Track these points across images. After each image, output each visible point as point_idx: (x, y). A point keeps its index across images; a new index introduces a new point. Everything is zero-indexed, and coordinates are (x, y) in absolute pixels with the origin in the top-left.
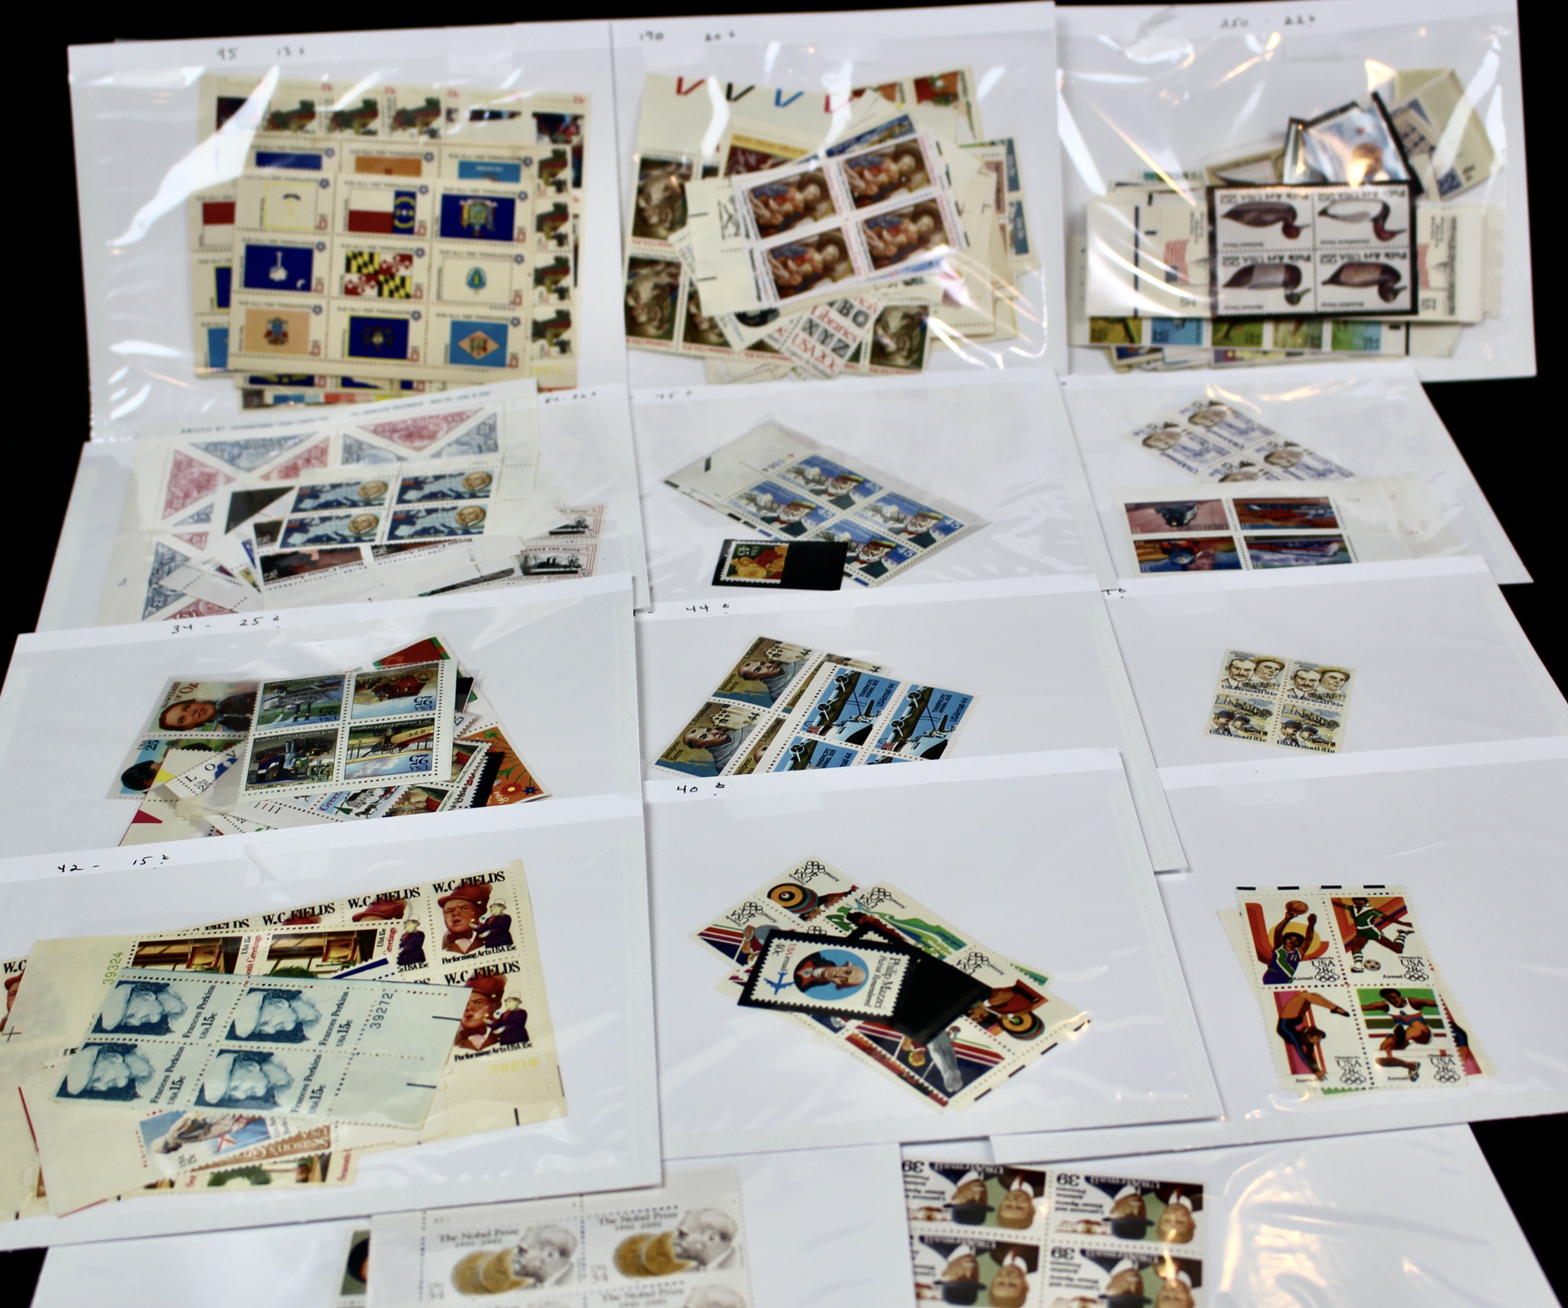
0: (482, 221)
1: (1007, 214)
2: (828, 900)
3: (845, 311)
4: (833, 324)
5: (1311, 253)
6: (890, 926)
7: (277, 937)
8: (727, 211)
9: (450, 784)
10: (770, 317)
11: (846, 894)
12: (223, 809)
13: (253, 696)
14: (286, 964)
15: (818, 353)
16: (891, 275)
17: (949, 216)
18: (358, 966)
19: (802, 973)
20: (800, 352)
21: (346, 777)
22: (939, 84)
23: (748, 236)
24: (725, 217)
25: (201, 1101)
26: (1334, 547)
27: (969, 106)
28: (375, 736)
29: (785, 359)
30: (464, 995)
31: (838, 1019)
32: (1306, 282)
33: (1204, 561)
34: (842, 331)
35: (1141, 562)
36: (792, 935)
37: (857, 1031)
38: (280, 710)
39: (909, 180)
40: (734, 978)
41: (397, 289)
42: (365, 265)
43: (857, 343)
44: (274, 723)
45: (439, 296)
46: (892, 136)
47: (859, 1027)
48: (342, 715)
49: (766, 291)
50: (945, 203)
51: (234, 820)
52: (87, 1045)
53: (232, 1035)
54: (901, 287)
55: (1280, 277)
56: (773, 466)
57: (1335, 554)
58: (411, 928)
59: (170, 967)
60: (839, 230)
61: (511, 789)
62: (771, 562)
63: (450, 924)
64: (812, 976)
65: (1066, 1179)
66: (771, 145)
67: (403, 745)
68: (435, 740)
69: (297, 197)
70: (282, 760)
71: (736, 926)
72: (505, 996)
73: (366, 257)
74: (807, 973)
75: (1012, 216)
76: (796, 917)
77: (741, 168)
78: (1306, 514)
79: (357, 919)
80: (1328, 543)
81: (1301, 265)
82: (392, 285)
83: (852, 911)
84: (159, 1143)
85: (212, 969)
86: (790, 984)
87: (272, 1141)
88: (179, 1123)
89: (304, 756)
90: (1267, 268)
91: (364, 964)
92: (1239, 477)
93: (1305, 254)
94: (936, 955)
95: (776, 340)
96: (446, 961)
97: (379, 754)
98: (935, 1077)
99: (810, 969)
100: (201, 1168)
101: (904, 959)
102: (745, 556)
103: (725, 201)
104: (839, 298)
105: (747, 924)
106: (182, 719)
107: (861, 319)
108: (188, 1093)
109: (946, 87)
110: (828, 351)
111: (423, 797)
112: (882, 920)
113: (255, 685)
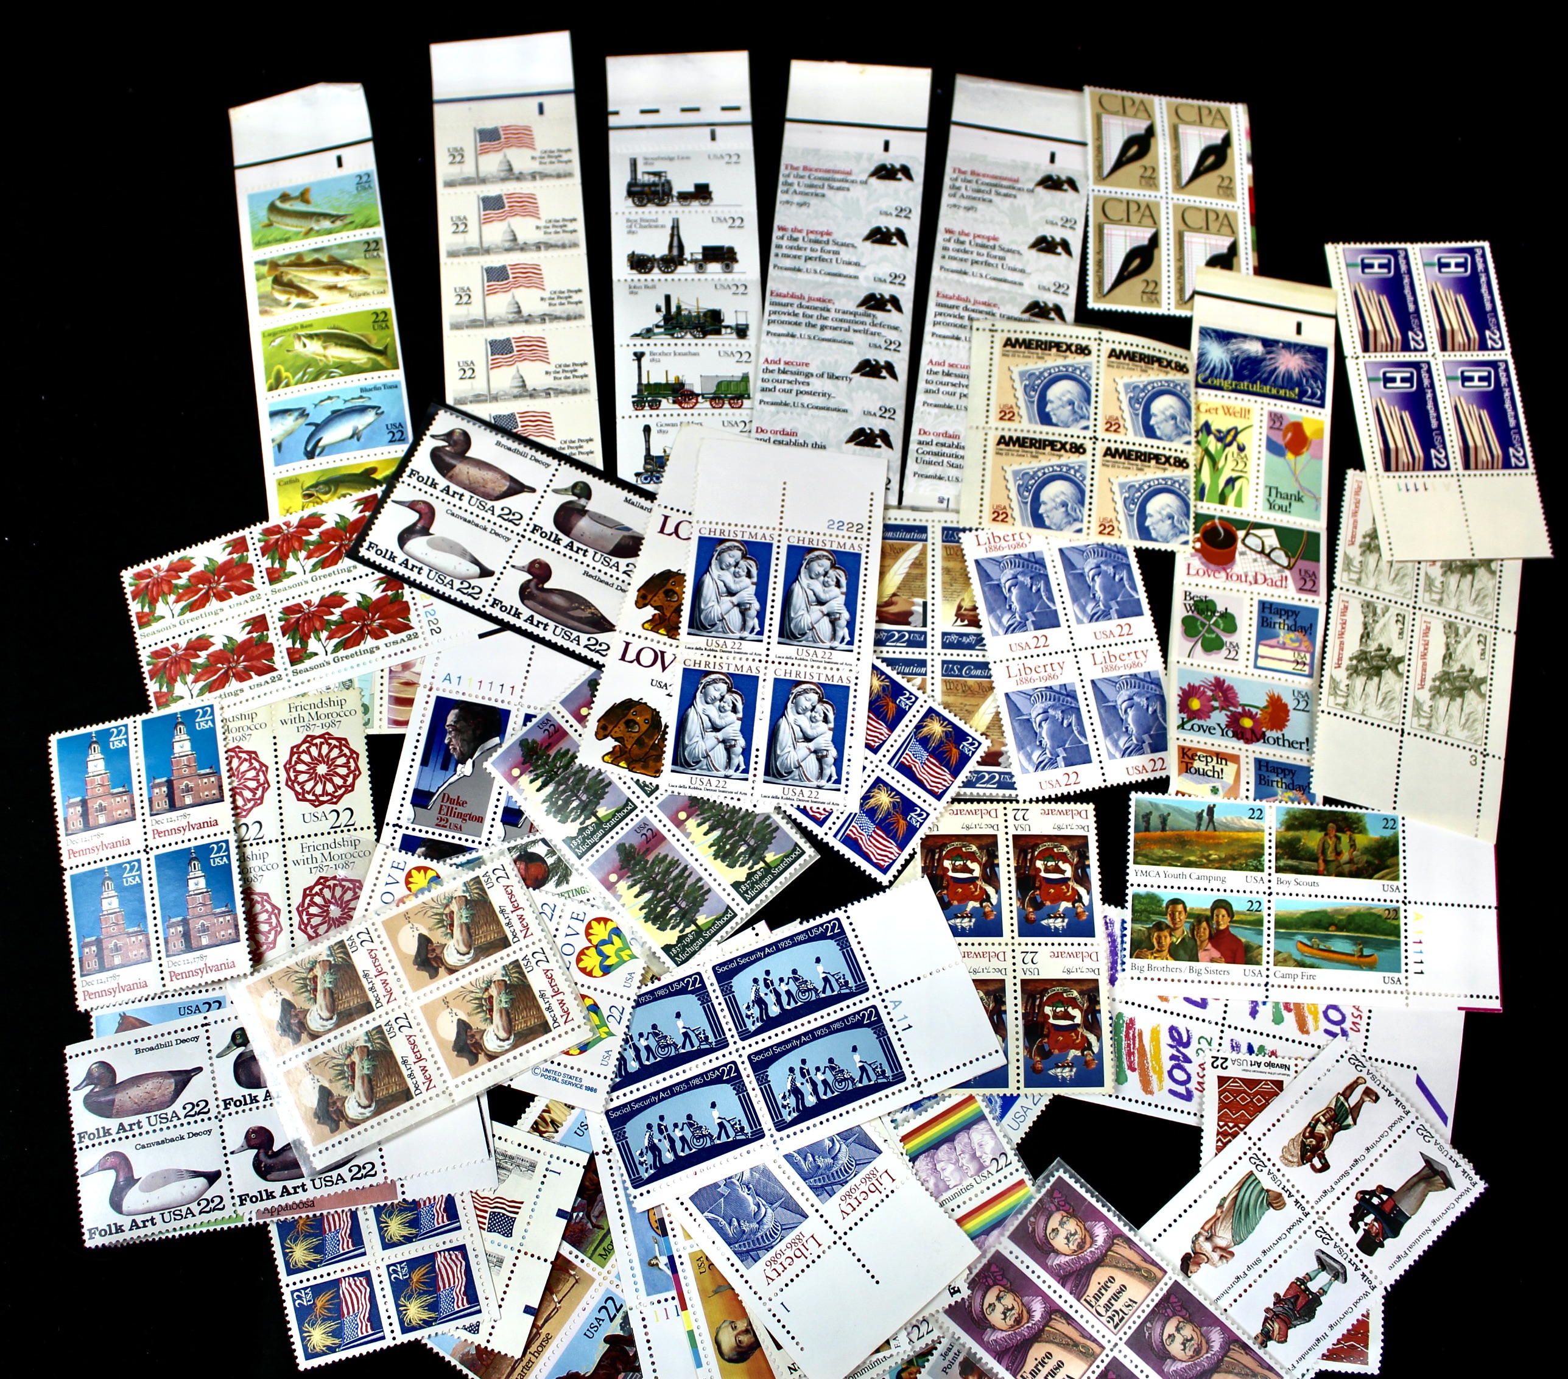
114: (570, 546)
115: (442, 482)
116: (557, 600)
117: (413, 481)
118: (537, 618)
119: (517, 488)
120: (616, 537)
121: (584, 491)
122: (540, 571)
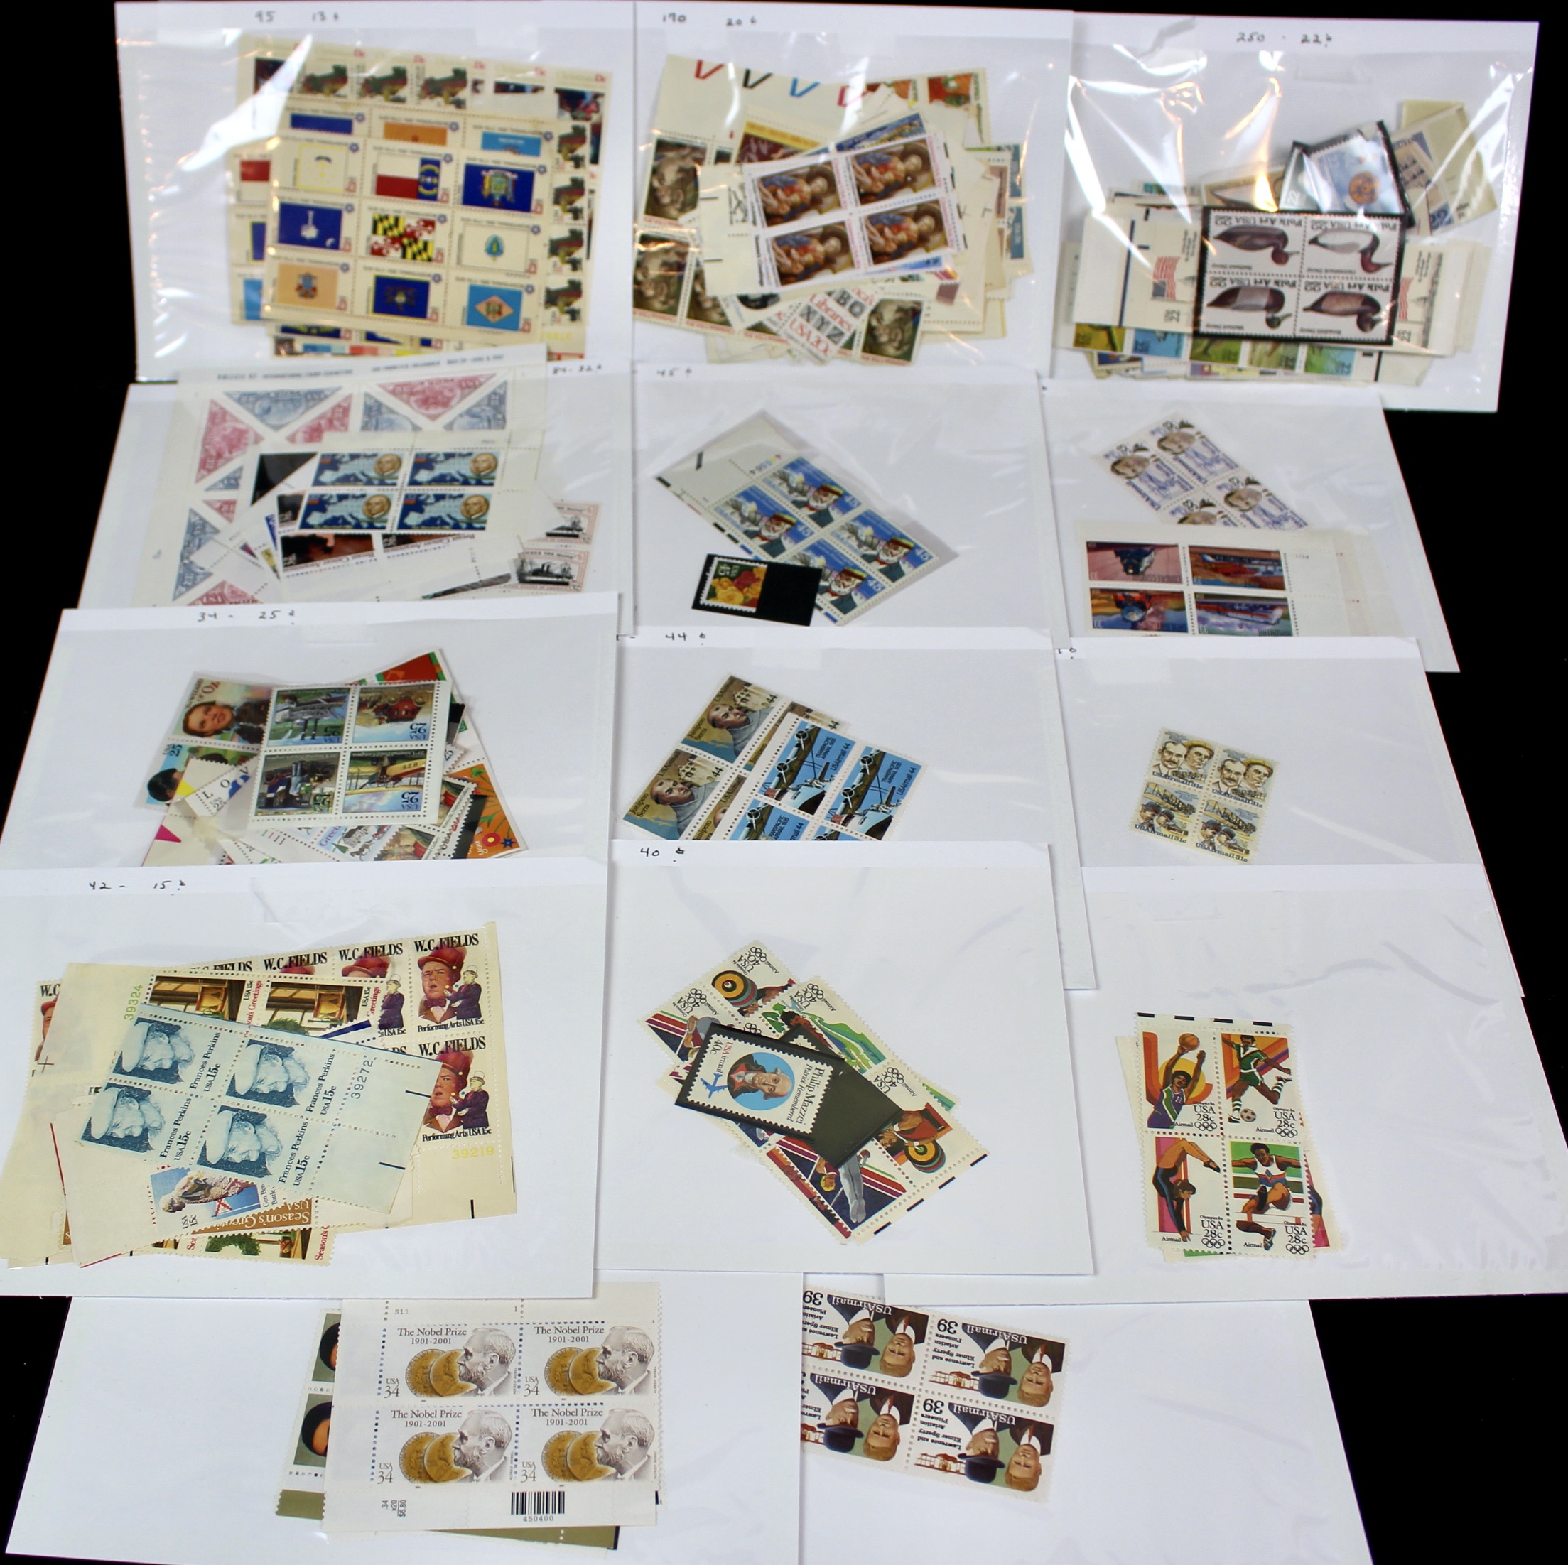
0: (502, 192)
1: (1006, 220)
2: (765, 994)
3: (842, 301)
4: (830, 313)
5: (1297, 279)
6: (819, 1031)
7: (276, 985)
8: (736, 198)
9: (437, 828)
10: (770, 302)
11: (784, 988)
12: (234, 834)
13: (266, 704)
14: (283, 1015)
15: (813, 338)
16: (889, 270)
17: (949, 217)
18: (345, 1025)
19: (734, 1076)
20: (796, 336)
21: (346, 810)
22: (953, 84)
23: (754, 223)
24: (735, 203)
25: (203, 1161)
26: (1278, 613)
27: (979, 109)
28: (373, 765)
29: (782, 341)
30: (434, 1069)
31: (763, 1131)
32: (1288, 307)
33: (1154, 620)
34: (838, 320)
35: (1094, 615)
36: (729, 1031)
37: (778, 1147)
38: (289, 724)
39: (914, 180)
40: (674, 1074)
41: (420, 252)
42: (391, 228)
43: (852, 331)
44: (284, 739)
45: (459, 261)
46: (901, 135)
47: (780, 1143)
48: (345, 737)
49: (768, 277)
50: (947, 205)
51: (244, 847)
52: (109, 1085)
53: (232, 1092)
54: (898, 282)
55: (1264, 300)
56: (760, 468)
57: (1278, 622)
58: (392, 989)
59: (181, 1007)
60: (842, 224)
61: (491, 840)
62: (748, 586)
63: (427, 988)
64: (744, 1081)
65: (946, 1325)
66: (783, 135)
67: (397, 779)
68: (426, 775)
69: (328, 160)
70: (289, 784)
71: (679, 1014)
72: (470, 1075)
73: (392, 221)
74: (739, 1076)
75: (1011, 222)
76: (735, 1010)
77: (753, 157)
78: (1256, 570)
79: (346, 972)
80: (1273, 608)
81: (1285, 290)
82: (415, 248)
83: (786, 1010)
84: (165, 1201)
85: (217, 1014)
86: (723, 1087)
87: (261, 1210)
88: (183, 1181)
89: (308, 781)
90: (1252, 291)
91: (350, 1024)
92: (1198, 519)
93: (1291, 280)
94: (857, 1068)
95: (774, 323)
96: (421, 1029)
97: (375, 787)
98: (842, 1205)
99: (742, 1073)
100: (200, 1232)
101: (828, 1070)
102: (726, 576)
103: (736, 188)
104: (838, 288)
105: (691, 1014)
106: (203, 723)
107: (857, 309)
108: (193, 1151)
109: (959, 88)
110: (823, 337)
111: (410, 840)
112: (812, 1023)
113: (269, 691)
114: (1267, 282)
115: (1366, 291)
116: (1260, 242)
117: (1384, 284)
118: (1268, 224)
119: (1316, 307)
120: (1240, 300)
121: (1272, 323)
122: (1280, 257)
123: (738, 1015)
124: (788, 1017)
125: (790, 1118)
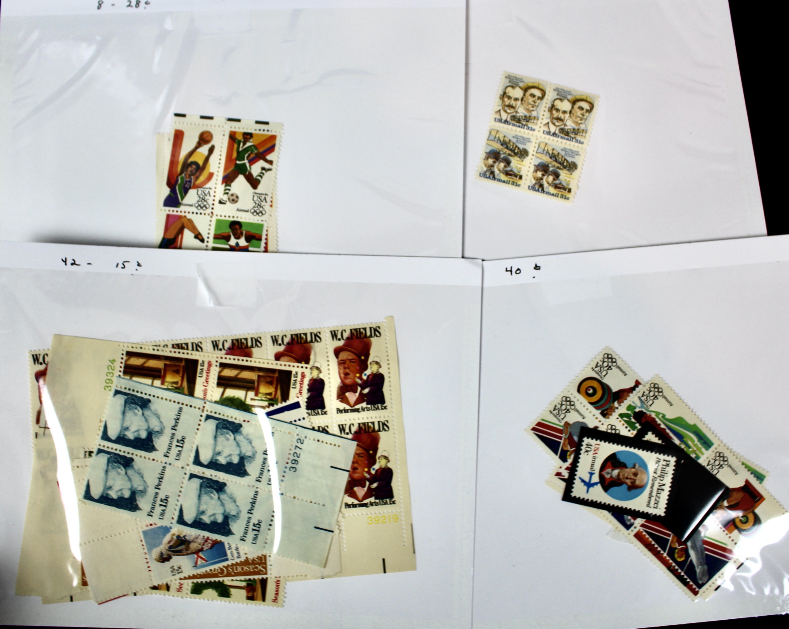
6: (663, 426)
11: (632, 390)
19: (604, 473)
25: (181, 520)
31: (629, 517)
36: (595, 434)
37: (641, 529)
40: (558, 474)
47: (643, 526)
52: (100, 451)
53: (197, 460)
58: (315, 374)
64: (611, 477)
74: (608, 473)
76: (597, 413)
79: (277, 357)
83: (637, 410)
86: (596, 484)
88: (168, 537)
94: (693, 456)
98: (691, 570)
99: (609, 470)
101: (672, 460)
105: (565, 420)
112: (657, 420)
123: (601, 417)
124: (640, 416)
125: (648, 505)
